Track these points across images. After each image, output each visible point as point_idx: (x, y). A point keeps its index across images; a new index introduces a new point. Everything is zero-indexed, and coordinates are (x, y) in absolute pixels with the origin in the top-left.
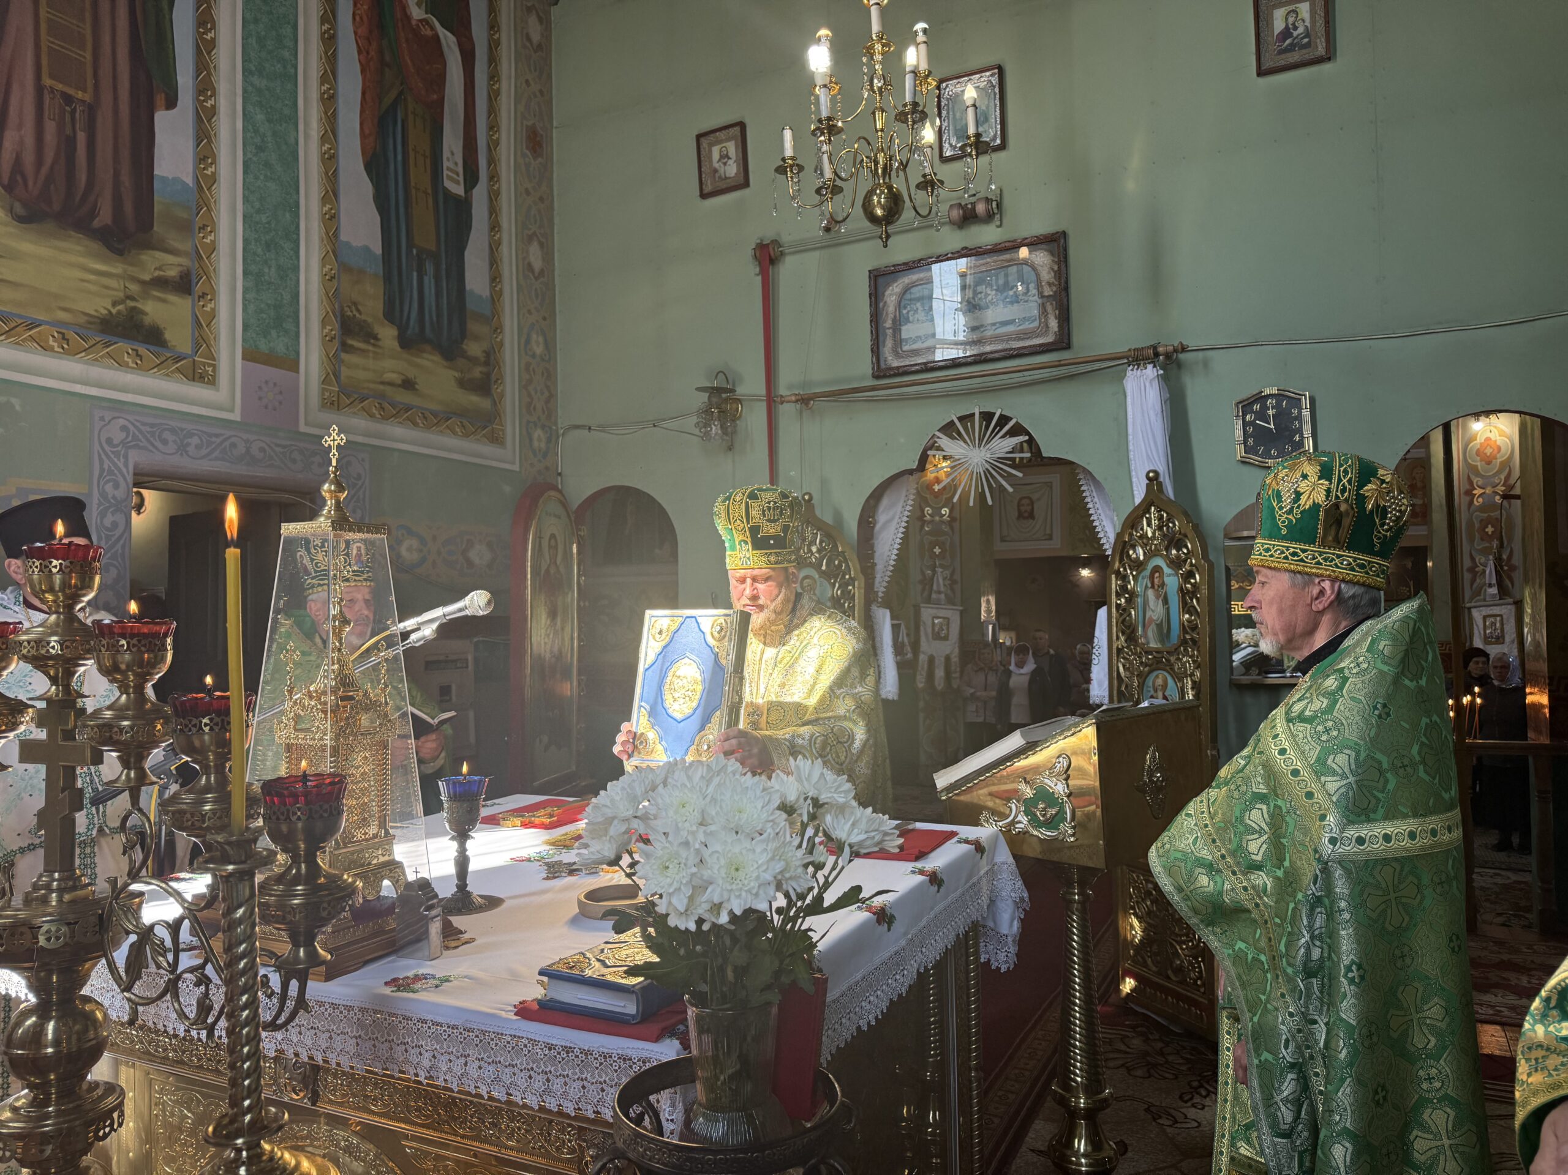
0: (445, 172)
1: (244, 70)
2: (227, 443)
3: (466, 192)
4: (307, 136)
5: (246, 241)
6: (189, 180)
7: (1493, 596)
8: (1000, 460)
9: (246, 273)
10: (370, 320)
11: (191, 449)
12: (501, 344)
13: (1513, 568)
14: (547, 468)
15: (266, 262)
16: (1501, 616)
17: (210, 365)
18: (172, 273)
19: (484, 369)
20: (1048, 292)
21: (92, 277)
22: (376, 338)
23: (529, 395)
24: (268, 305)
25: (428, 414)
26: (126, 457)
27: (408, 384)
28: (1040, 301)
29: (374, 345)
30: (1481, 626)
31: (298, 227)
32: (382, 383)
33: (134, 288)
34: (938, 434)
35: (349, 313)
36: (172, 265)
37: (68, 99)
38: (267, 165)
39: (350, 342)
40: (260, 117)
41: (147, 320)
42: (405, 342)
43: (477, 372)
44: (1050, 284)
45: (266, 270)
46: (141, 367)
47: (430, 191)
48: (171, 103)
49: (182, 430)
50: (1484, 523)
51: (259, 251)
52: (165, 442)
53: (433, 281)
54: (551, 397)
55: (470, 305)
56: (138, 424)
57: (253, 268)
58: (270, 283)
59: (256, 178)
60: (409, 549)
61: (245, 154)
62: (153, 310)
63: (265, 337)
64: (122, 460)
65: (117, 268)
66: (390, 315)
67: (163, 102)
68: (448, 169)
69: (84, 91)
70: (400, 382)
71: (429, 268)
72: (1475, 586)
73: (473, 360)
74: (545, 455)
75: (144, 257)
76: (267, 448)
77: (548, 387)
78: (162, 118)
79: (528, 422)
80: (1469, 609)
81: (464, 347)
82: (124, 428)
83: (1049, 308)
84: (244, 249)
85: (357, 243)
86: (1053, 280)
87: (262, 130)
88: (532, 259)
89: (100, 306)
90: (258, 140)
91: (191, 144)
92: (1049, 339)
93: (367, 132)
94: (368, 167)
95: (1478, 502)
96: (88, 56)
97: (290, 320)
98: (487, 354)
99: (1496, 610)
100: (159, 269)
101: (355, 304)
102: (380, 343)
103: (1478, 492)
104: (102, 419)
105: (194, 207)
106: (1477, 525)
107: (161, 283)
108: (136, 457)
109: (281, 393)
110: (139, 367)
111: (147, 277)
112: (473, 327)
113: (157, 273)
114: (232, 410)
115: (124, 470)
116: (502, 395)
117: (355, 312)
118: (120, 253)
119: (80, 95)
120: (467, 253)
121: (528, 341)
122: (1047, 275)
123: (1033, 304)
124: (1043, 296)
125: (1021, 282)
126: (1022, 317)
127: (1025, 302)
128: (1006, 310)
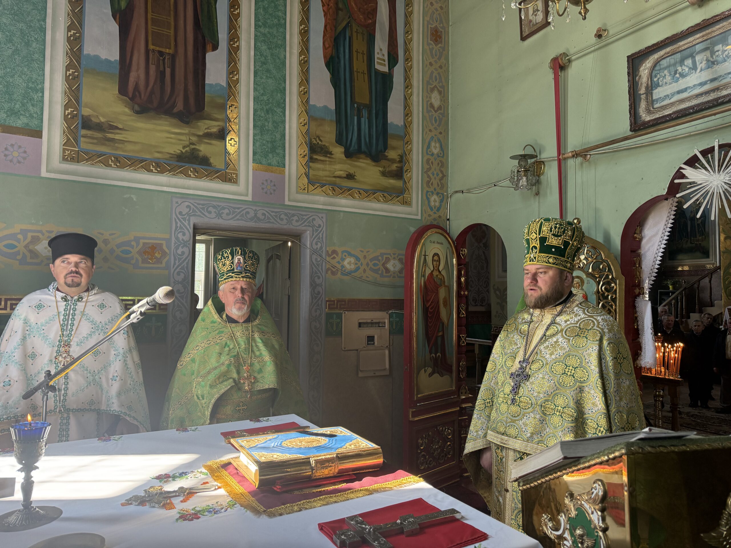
0: (376, 60)
1: (255, 25)
2: (244, 212)
3: (389, 69)
4: (291, 53)
5: (255, 111)
6: (224, 84)
9: (255, 126)
10: (327, 145)
11: (224, 216)
12: (411, 150)
14: (440, 217)
15: (266, 120)
17: (234, 174)
18: (214, 130)
19: (399, 165)
21: (172, 136)
22: (331, 153)
23: (429, 176)
24: (268, 142)
25: (361, 191)
26: (189, 221)
27: (350, 177)
29: (329, 157)
31: (285, 100)
32: (335, 177)
33: (194, 139)
34: (683, 166)
35: (315, 142)
36: (214, 127)
37: (161, 53)
38: (268, 71)
39: (315, 157)
40: (264, 47)
41: (201, 154)
42: (349, 154)
43: (394, 167)
45: (267, 124)
46: (199, 177)
47: (366, 72)
48: (215, 48)
49: (219, 206)
51: (263, 115)
52: (210, 212)
53: (367, 120)
54: (444, 176)
55: (390, 131)
56: (196, 204)
57: (259, 123)
58: (268, 130)
59: (261, 78)
60: (349, 263)
61: (255, 67)
62: (204, 149)
63: (266, 158)
64: (187, 222)
65: (186, 131)
66: (339, 141)
67: (211, 48)
68: (378, 58)
69: (170, 48)
70: (345, 176)
71: (365, 113)
73: (393, 161)
74: (438, 209)
75: (199, 124)
76: (266, 213)
77: (442, 172)
78: (210, 56)
79: (427, 192)
81: (386, 154)
82: (188, 207)
84: (254, 114)
85: (320, 104)
87: (265, 54)
88: (433, 100)
89: (177, 149)
90: (263, 59)
91: (225, 66)
93: (327, 46)
94: (328, 65)
96: (172, 31)
97: (280, 148)
98: (401, 157)
100: (208, 128)
101: (318, 137)
102: (333, 156)
104: (177, 202)
105: (227, 97)
107: (209, 135)
108: (194, 220)
109: (275, 185)
110: (197, 177)
111: (201, 133)
112: (391, 142)
113: (206, 131)
114: (247, 195)
115: (188, 227)
116: (411, 178)
117: (318, 141)
118: (187, 123)
119: (167, 51)
120: (389, 103)
121: (429, 147)
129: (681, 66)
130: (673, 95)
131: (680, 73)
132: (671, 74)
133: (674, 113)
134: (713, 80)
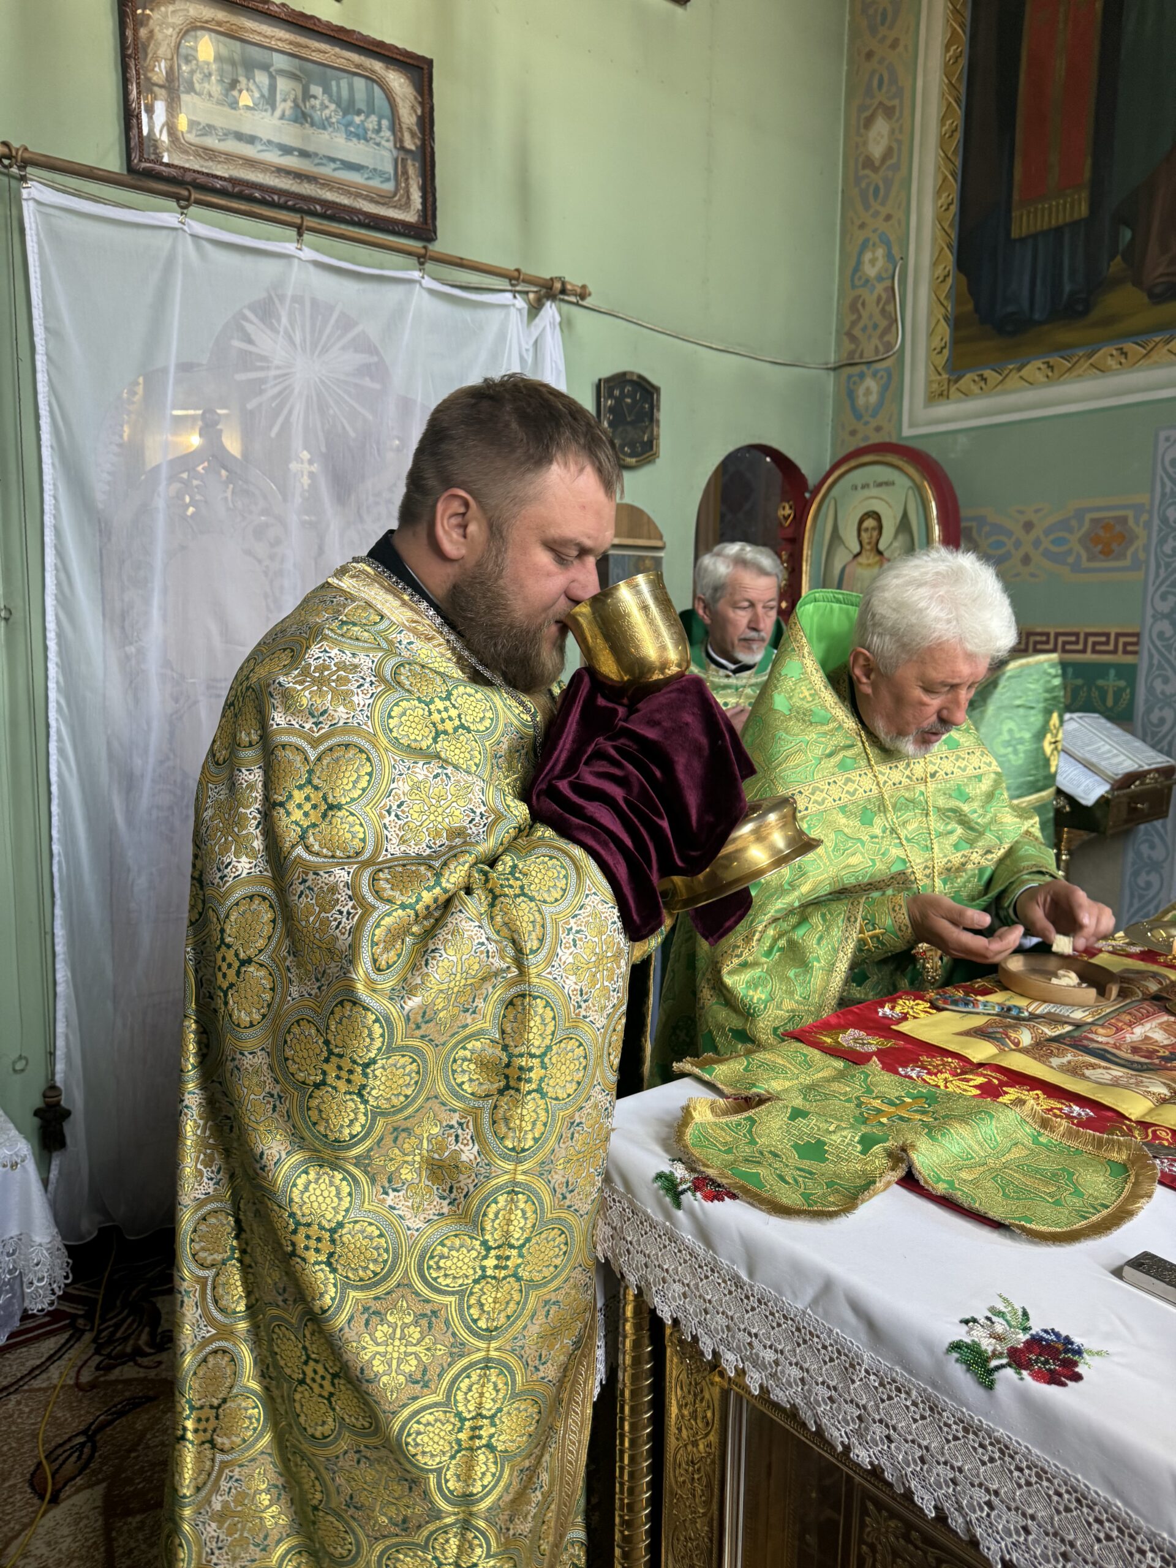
20: (409, 144)
28: (395, 153)
44: (413, 135)
83: (411, 171)
86: (415, 128)
92: (410, 216)
122: (408, 118)
123: (387, 154)
124: (402, 148)
125: (371, 110)
126: (371, 167)
127: (378, 144)
128: (350, 144)
129: (248, 80)
130: (227, 134)
132: (221, 81)
133: (231, 180)
134: (304, 154)
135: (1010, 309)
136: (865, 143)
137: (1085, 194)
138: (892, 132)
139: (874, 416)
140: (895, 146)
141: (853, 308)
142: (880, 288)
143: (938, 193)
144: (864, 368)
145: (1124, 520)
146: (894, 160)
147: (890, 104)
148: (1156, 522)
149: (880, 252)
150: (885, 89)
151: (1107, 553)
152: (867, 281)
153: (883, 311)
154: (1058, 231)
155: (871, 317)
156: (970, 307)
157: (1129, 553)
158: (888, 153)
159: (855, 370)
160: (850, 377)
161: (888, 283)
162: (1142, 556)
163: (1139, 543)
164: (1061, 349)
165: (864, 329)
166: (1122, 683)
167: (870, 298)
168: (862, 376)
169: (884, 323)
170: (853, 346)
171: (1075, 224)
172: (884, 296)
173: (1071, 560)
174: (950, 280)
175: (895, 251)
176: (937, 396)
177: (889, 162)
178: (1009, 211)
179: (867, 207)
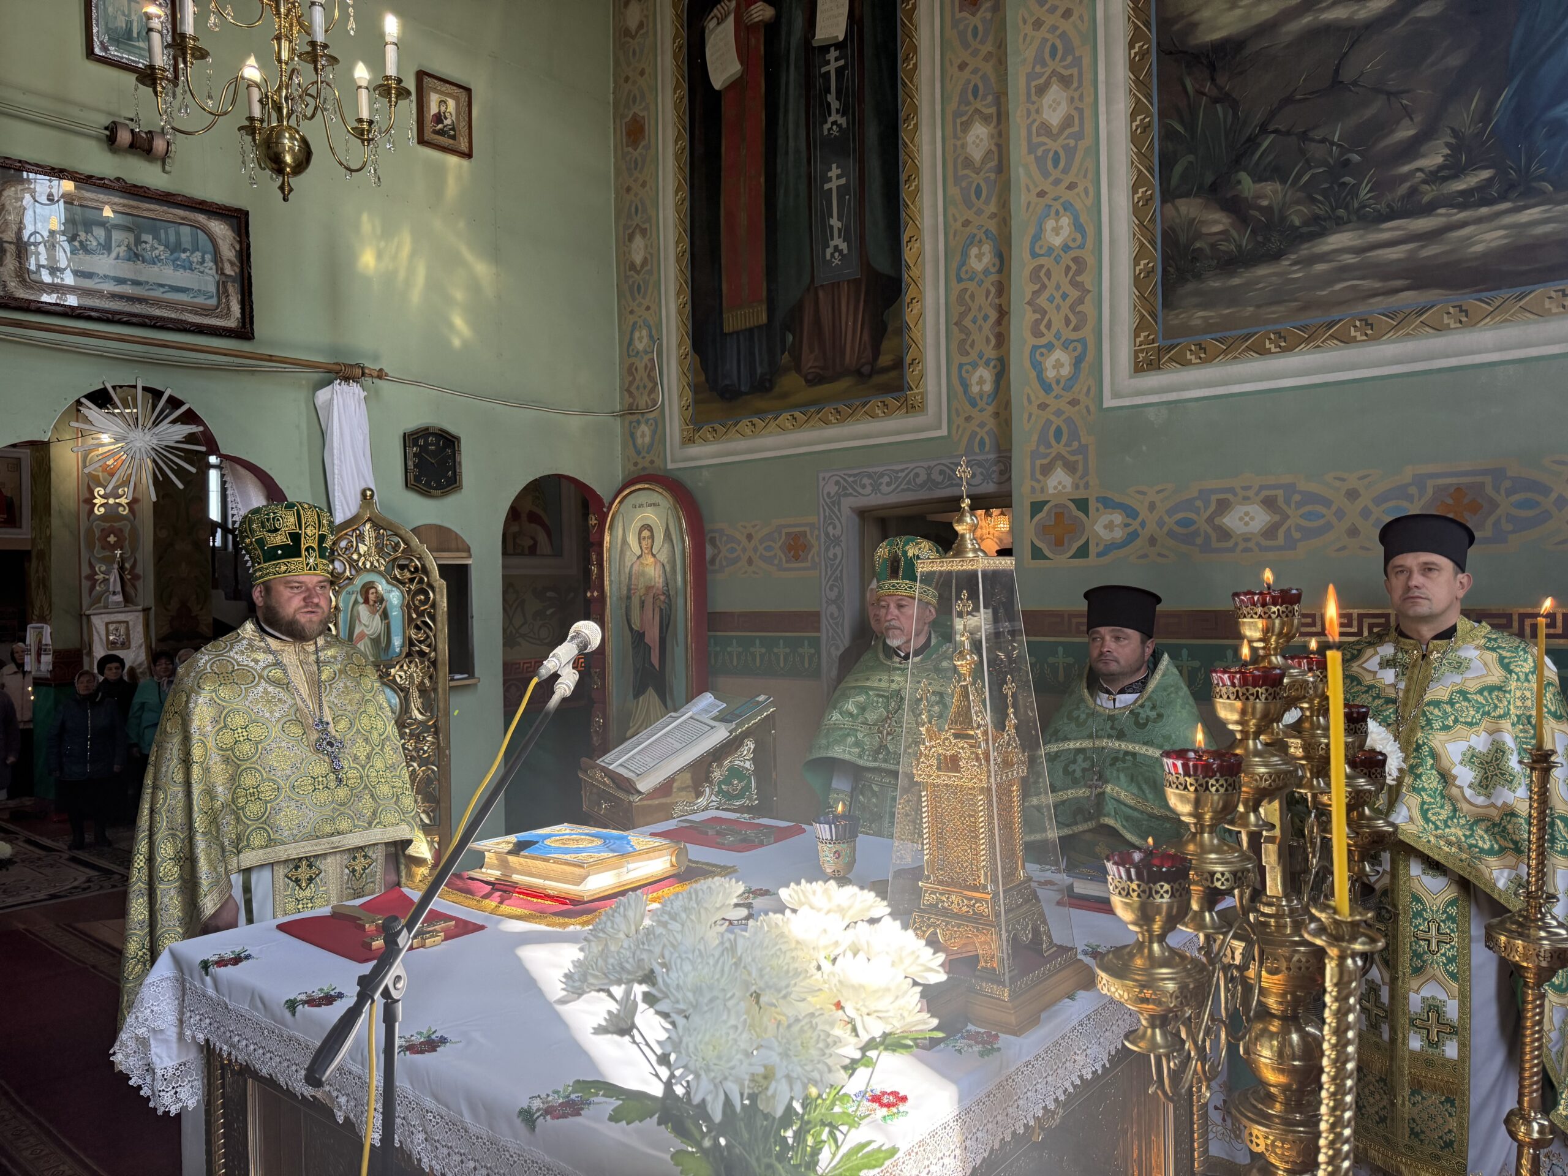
7: (118, 603)
8: (168, 448)
13: (136, 577)
16: (127, 622)
20: (229, 271)
28: (217, 277)
30: (103, 633)
34: (84, 400)
44: (232, 264)
50: (106, 533)
72: (94, 593)
80: (88, 616)
83: (231, 289)
86: (234, 259)
92: (232, 323)
95: (99, 511)
99: (121, 617)
103: (98, 501)
106: (97, 534)
122: (228, 252)
123: (210, 279)
124: (223, 273)
125: (196, 248)
126: (196, 288)
127: (202, 272)
128: (178, 273)
129: (86, 233)
131: (81, 242)
134: (136, 283)
135: (727, 382)
136: (629, 253)
137: (764, 307)
138: (646, 247)
139: (648, 453)
140: (649, 257)
141: (630, 373)
142: (646, 358)
143: (678, 294)
144: (640, 417)
145: (804, 534)
146: (649, 267)
147: (644, 226)
148: (823, 536)
149: (644, 332)
150: (639, 215)
151: (797, 558)
152: (638, 352)
153: (649, 376)
154: (751, 330)
155: (641, 379)
156: (703, 378)
157: (810, 557)
158: (645, 262)
159: (634, 418)
160: (631, 423)
161: (649, 356)
162: (817, 559)
163: (814, 550)
164: (760, 413)
165: (638, 388)
166: (812, 651)
167: (641, 366)
168: (639, 422)
169: (650, 385)
170: (631, 400)
171: (759, 327)
172: (649, 365)
173: (776, 562)
174: (689, 357)
175: (654, 332)
176: (688, 441)
177: (646, 268)
178: (721, 313)
179: (634, 300)
